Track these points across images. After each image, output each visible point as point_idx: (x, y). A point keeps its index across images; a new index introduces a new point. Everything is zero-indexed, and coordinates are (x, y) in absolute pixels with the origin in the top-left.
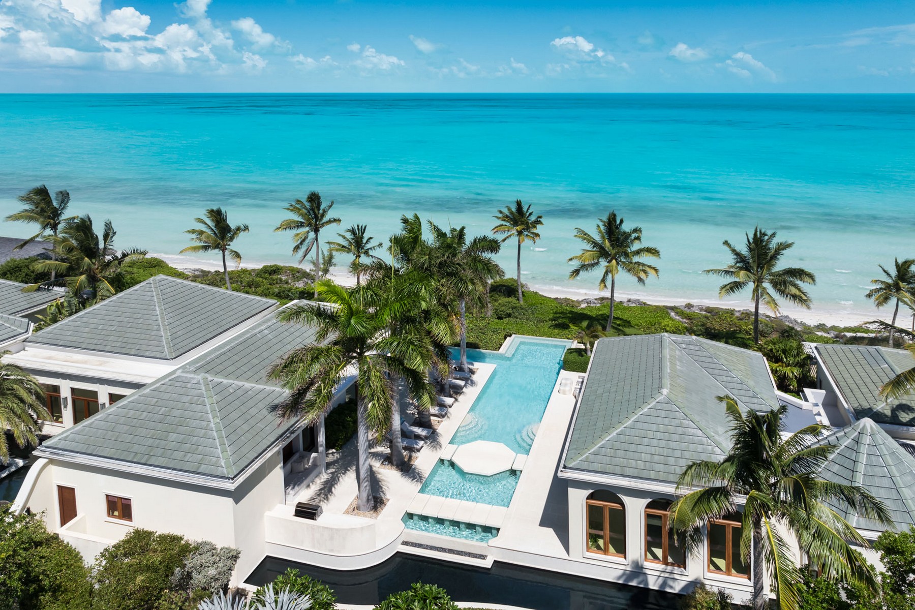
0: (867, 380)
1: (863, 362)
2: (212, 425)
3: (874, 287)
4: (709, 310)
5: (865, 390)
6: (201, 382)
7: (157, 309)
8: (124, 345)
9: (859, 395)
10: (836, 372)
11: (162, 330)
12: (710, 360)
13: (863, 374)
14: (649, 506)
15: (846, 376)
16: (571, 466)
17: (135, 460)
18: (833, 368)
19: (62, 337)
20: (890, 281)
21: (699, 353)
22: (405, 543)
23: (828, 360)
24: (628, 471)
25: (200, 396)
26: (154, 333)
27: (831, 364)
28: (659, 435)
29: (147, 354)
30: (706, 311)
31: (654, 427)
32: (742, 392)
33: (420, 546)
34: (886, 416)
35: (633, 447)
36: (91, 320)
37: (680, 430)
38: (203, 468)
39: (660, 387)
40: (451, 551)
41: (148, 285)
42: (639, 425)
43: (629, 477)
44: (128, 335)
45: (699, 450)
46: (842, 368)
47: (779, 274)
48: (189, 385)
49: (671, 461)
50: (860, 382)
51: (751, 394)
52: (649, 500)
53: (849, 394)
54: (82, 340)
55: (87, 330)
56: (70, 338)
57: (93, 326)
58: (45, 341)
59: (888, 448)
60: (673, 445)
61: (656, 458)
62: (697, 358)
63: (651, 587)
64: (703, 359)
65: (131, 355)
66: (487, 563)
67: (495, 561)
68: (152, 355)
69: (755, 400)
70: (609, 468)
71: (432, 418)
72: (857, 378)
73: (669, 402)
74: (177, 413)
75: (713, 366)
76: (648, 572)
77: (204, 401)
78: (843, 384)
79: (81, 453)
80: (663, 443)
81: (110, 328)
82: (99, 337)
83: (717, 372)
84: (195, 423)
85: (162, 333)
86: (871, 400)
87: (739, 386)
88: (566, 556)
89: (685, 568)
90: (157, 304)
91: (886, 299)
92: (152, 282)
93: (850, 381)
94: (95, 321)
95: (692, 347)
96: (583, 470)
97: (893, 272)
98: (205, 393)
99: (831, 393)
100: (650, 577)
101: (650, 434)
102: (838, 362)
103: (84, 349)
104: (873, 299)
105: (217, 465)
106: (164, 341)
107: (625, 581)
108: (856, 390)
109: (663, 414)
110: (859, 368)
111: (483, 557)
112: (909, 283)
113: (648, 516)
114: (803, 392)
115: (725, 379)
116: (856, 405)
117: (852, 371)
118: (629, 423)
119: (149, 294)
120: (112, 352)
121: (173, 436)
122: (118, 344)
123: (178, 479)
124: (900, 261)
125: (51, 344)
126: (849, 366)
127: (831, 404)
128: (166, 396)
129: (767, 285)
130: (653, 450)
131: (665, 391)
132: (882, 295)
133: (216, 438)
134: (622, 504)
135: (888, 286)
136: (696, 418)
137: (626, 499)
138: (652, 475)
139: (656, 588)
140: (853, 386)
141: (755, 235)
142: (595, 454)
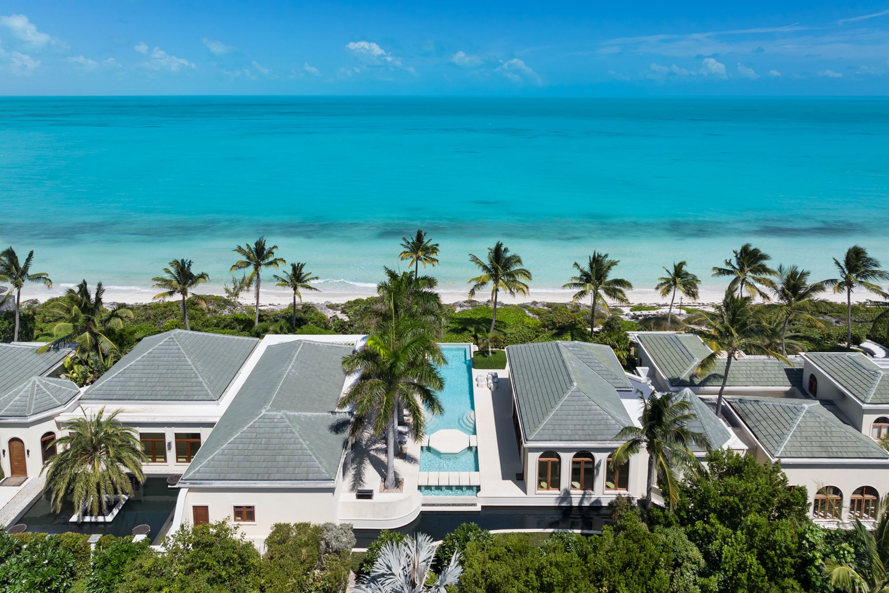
0: (673, 358)
1: (669, 346)
2: (305, 446)
3: (660, 282)
4: (549, 305)
5: (673, 366)
6: (284, 416)
7: (188, 360)
8: (172, 393)
9: (671, 370)
10: (654, 354)
11: (199, 377)
12: (587, 357)
13: (670, 355)
14: (575, 456)
15: (661, 356)
16: (531, 439)
17: (260, 478)
18: (652, 352)
19: (113, 392)
20: (670, 277)
21: (581, 353)
22: (424, 505)
23: (648, 345)
24: (564, 437)
25: (287, 427)
26: (193, 380)
27: (650, 349)
28: (577, 412)
29: (195, 398)
30: (547, 306)
31: (573, 408)
32: (609, 376)
33: (433, 505)
34: (687, 382)
35: (563, 422)
36: (133, 375)
37: (588, 408)
38: (311, 476)
39: (571, 382)
40: (454, 505)
41: (171, 340)
42: (564, 408)
43: (564, 441)
44: (172, 384)
45: (600, 419)
46: (657, 351)
47: (609, 283)
48: (275, 420)
49: (586, 427)
50: (669, 360)
51: (614, 377)
52: (575, 453)
53: (665, 369)
54: (133, 393)
55: (132, 384)
56: (121, 392)
57: (136, 380)
58: (98, 397)
59: (698, 404)
60: (585, 417)
61: (578, 427)
62: (579, 356)
63: (574, 505)
64: (584, 356)
65: (181, 400)
66: (478, 508)
67: (482, 506)
68: (200, 398)
69: (617, 381)
70: (552, 437)
71: (405, 418)
72: (667, 357)
73: (579, 390)
74: (275, 441)
75: (590, 361)
76: (572, 496)
77: (291, 430)
78: (660, 363)
79: (215, 480)
80: (580, 417)
81: (153, 380)
82: (146, 389)
83: (592, 364)
84: (292, 446)
85: (201, 379)
86: (678, 372)
87: (607, 373)
88: (525, 495)
89: (593, 490)
90: (186, 356)
91: (668, 291)
92: (173, 337)
93: (664, 360)
94: (137, 375)
95: (576, 349)
96: (538, 441)
97: (672, 271)
98: (290, 425)
99: (652, 369)
100: (573, 499)
101: (571, 412)
102: (654, 347)
103: (137, 400)
104: (660, 290)
105: (321, 473)
106: (206, 386)
107: (559, 503)
108: (668, 367)
109: (576, 398)
110: (667, 350)
111: (475, 505)
112: (682, 278)
113: (574, 463)
114: (635, 369)
115: (598, 369)
116: (670, 376)
117: (663, 352)
118: (558, 407)
119: (175, 347)
120: (163, 400)
121: (280, 458)
122: (167, 393)
123: (295, 486)
124: (676, 264)
125: (105, 400)
126: (661, 349)
127: (652, 375)
128: (262, 430)
129: (601, 291)
130: (575, 422)
131: (575, 384)
132: (665, 288)
133: (312, 454)
134: (559, 457)
135: (668, 281)
136: (594, 399)
137: (561, 454)
138: (577, 437)
139: (577, 505)
140: (666, 363)
141: (594, 256)
142: (542, 429)
